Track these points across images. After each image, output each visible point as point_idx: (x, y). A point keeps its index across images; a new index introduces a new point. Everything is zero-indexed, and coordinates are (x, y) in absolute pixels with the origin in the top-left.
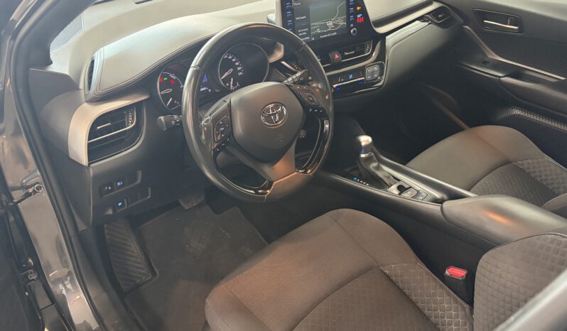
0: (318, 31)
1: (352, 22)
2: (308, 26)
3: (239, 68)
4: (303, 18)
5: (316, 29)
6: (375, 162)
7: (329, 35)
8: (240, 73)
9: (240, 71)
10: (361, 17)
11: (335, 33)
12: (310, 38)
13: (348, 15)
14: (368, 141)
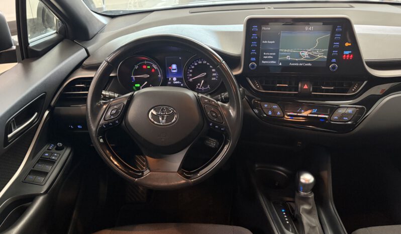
0: (288, 58)
1: (334, 57)
2: (277, 52)
3: (214, 74)
4: (271, 42)
5: (286, 56)
6: (309, 204)
7: (301, 64)
8: (214, 79)
9: (214, 77)
10: (350, 54)
11: (310, 64)
12: (277, 63)
13: (331, 48)
14: (308, 181)
